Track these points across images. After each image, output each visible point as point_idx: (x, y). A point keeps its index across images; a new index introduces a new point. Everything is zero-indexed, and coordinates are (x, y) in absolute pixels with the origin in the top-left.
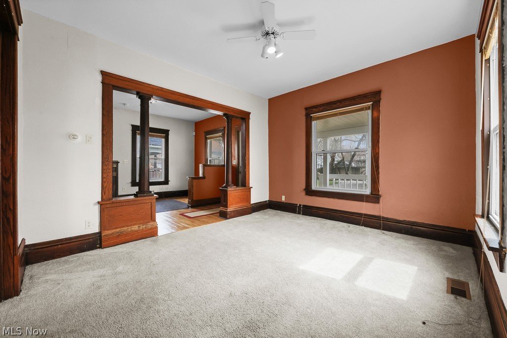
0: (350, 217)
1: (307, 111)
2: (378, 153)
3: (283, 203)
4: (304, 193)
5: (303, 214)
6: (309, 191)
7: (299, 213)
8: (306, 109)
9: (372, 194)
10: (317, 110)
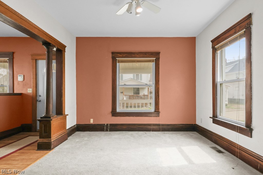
0: (143, 127)
1: (113, 55)
2: (159, 88)
3: (92, 124)
4: (111, 115)
5: (110, 131)
6: (114, 113)
7: (107, 130)
8: (113, 53)
9: (155, 111)
10: (121, 56)
